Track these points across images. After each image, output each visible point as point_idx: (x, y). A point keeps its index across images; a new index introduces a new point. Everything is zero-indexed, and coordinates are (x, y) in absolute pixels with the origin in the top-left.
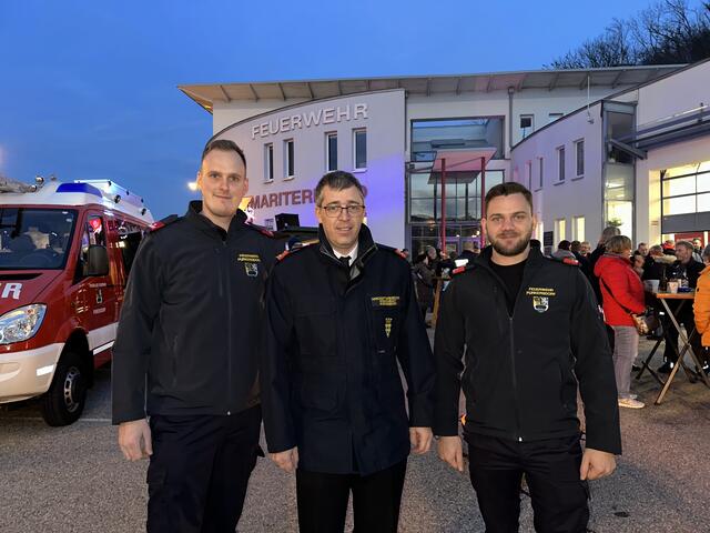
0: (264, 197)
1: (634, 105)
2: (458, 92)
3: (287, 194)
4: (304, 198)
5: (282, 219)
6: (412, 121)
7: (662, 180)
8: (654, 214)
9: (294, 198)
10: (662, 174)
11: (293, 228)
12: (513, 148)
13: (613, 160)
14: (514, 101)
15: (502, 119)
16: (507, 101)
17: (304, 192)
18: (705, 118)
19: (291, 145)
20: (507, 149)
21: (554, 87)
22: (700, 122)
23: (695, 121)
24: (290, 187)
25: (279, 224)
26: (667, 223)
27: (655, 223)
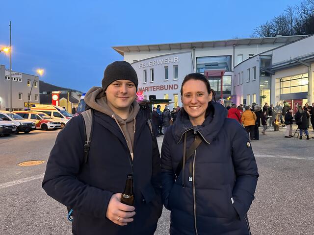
0: (144, 88)
1: (271, 56)
2: (214, 47)
3: (151, 87)
4: (157, 88)
5: (151, 97)
6: (197, 58)
7: (280, 82)
8: (277, 93)
9: (154, 89)
10: (280, 80)
11: (154, 100)
12: (235, 67)
13: (263, 75)
14: (235, 50)
15: (231, 56)
16: (233, 50)
17: (157, 86)
18: (292, 62)
19: (153, 71)
20: (233, 68)
21: (251, 44)
22: (290, 64)
23: (288, 63)
24: (152, 85)
25: (150, 98)
26: (282, 97)
27: (277, 97)
